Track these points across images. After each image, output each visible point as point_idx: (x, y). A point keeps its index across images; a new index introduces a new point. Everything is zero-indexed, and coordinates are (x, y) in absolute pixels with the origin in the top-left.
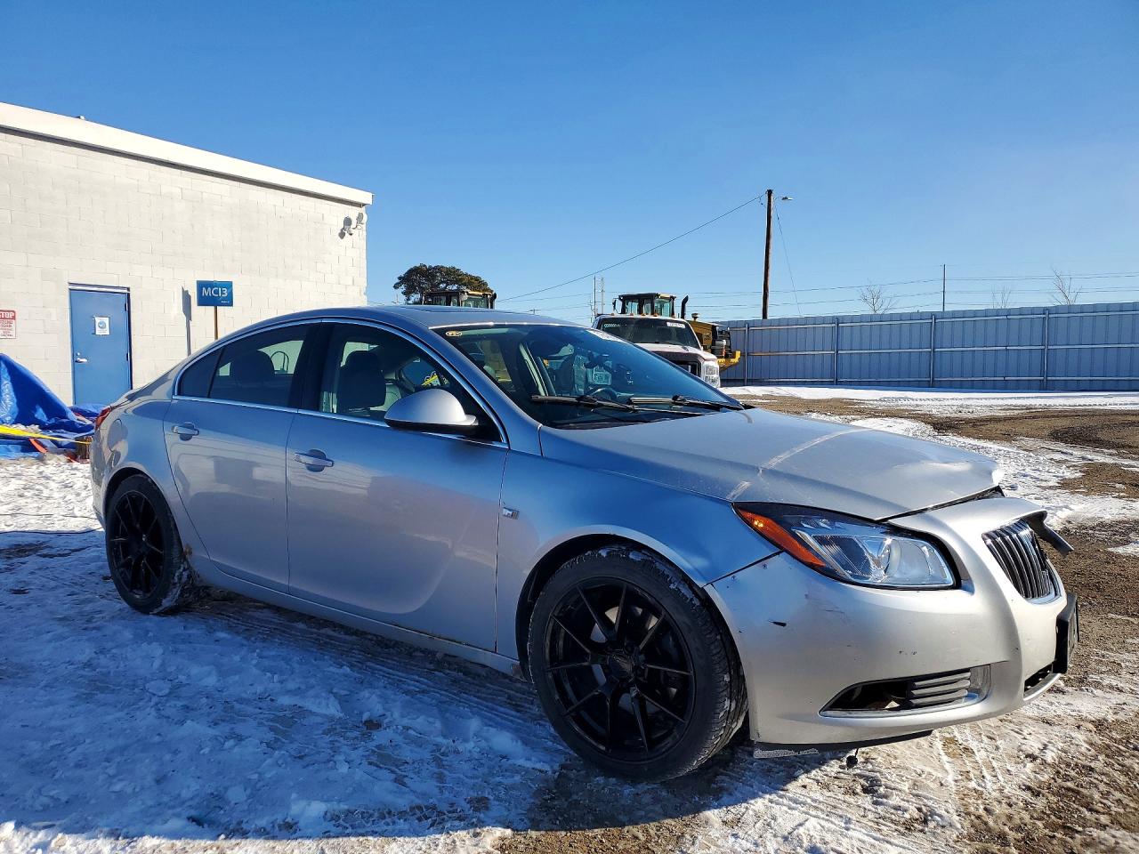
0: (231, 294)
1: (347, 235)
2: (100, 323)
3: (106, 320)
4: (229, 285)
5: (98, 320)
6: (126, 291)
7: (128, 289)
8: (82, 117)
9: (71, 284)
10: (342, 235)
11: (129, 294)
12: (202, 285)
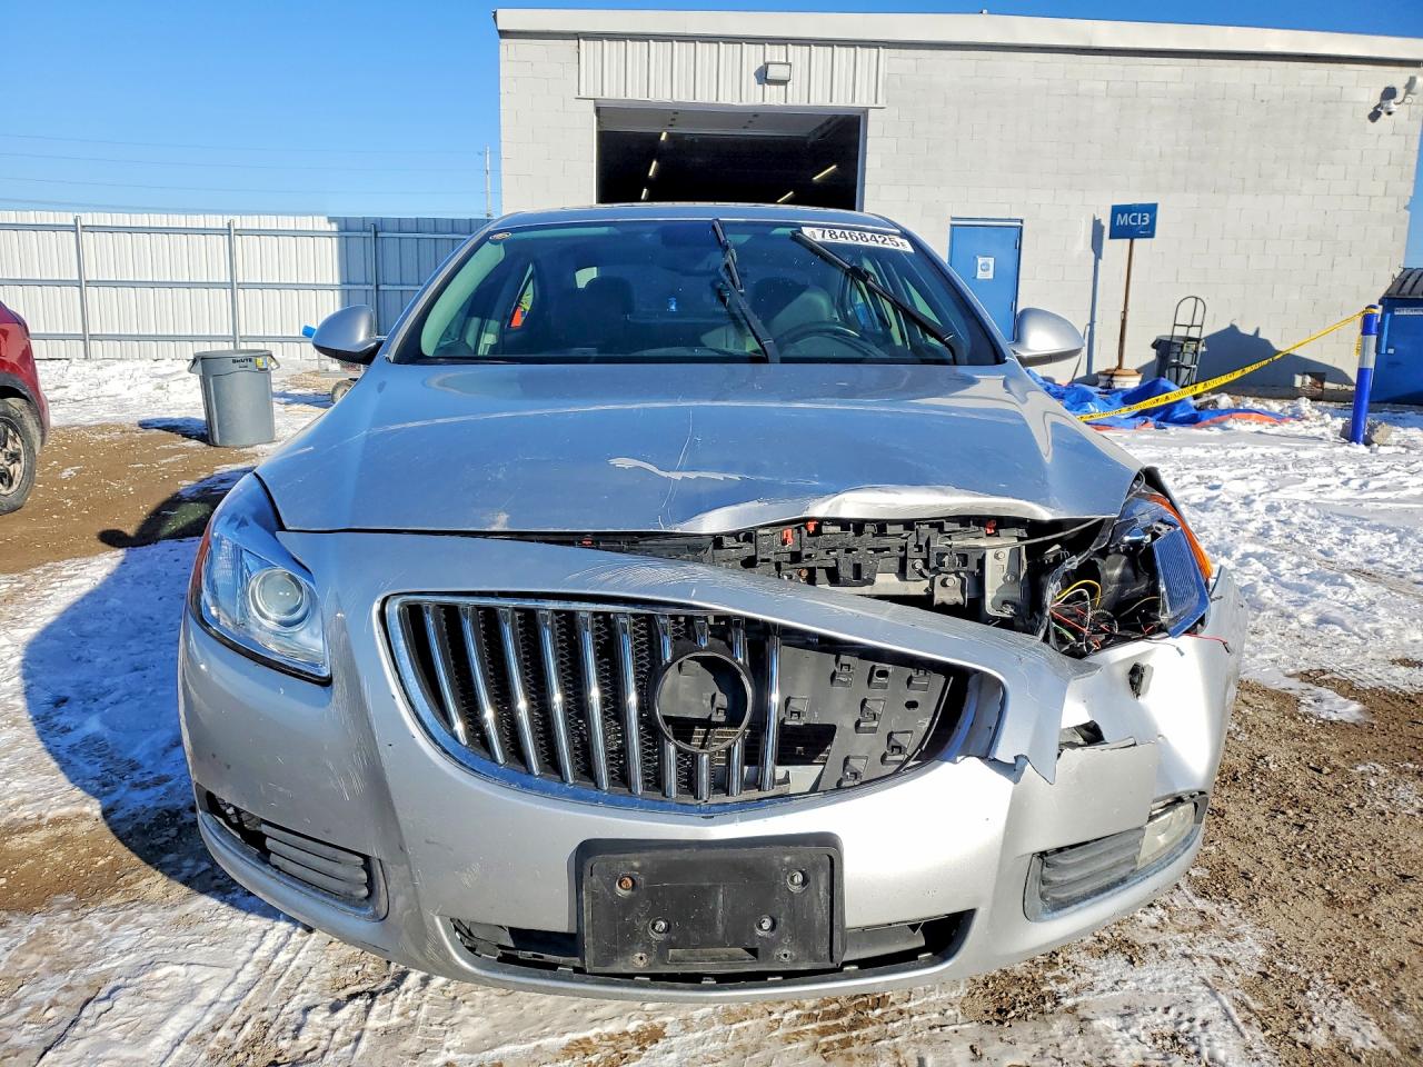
0: (1153, 221)
1: (1384, 115)
2: (983, 264)
3: (991, 261)
4: (1152, 209)
5: (981, 261)
6: (1019, 224)
7: (1022, 221)
8: (985, 11)
9: (953, 219)
10: (1374, 116)
11: (1021, 228)
12: (1117, 211)
